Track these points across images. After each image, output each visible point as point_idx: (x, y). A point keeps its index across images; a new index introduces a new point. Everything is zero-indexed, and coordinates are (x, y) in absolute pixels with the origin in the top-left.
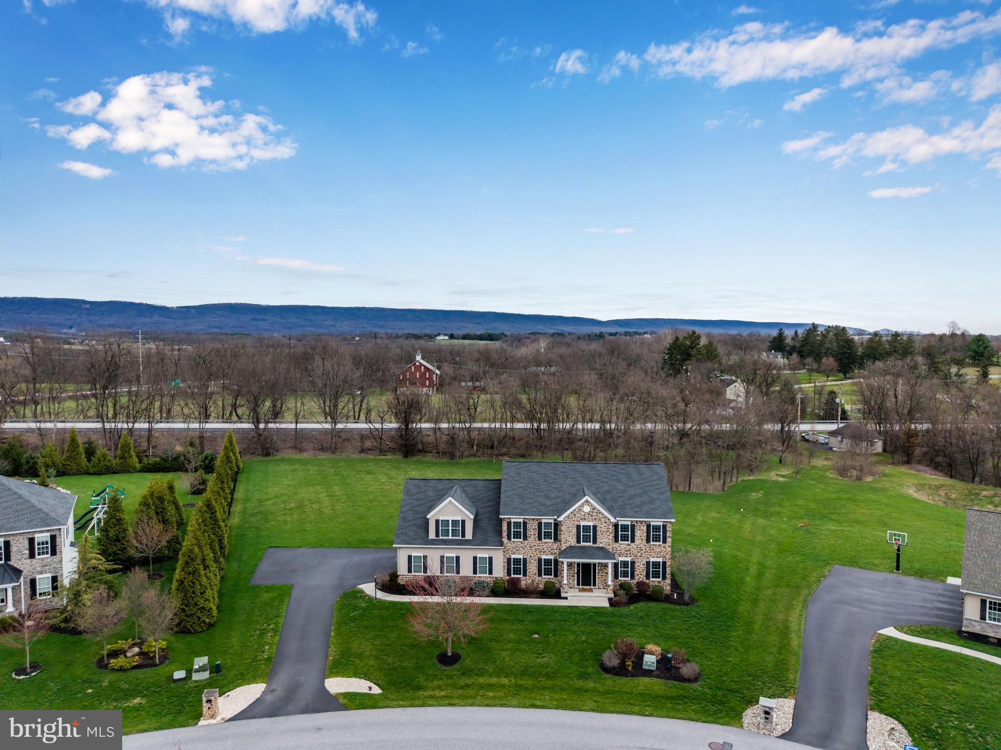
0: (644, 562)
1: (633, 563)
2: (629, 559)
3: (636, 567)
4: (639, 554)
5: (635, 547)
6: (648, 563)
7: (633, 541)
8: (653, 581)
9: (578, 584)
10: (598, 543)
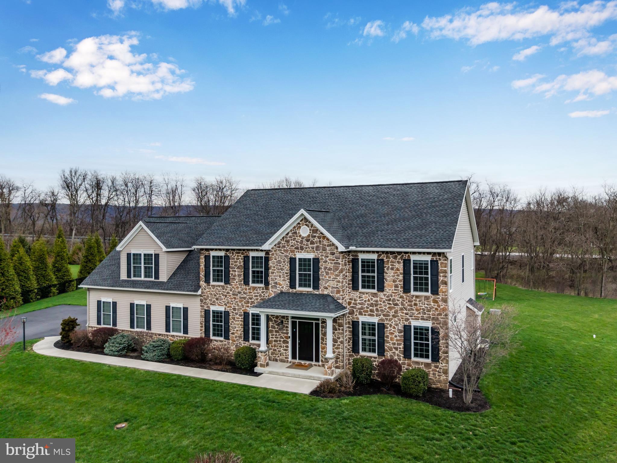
0: (401, 327)
1: (382, 327)
2: (375, 320)
3: (387, 334)
4: (392, 313)
5: (384, 298)
6: (407, 329)
7: (381, 288)
8: (417, 363)
9: (294, 357)
10: (321, 288)
